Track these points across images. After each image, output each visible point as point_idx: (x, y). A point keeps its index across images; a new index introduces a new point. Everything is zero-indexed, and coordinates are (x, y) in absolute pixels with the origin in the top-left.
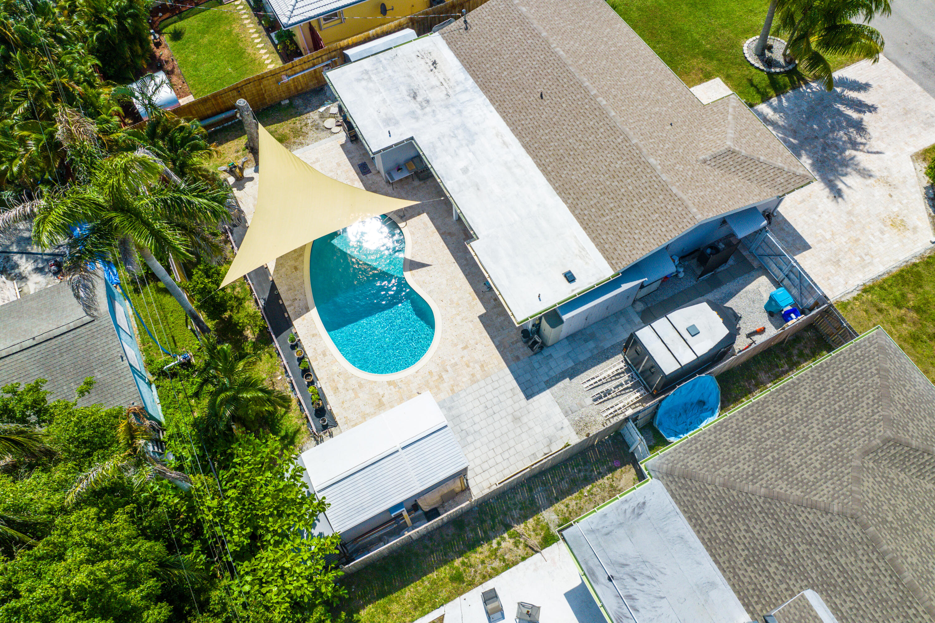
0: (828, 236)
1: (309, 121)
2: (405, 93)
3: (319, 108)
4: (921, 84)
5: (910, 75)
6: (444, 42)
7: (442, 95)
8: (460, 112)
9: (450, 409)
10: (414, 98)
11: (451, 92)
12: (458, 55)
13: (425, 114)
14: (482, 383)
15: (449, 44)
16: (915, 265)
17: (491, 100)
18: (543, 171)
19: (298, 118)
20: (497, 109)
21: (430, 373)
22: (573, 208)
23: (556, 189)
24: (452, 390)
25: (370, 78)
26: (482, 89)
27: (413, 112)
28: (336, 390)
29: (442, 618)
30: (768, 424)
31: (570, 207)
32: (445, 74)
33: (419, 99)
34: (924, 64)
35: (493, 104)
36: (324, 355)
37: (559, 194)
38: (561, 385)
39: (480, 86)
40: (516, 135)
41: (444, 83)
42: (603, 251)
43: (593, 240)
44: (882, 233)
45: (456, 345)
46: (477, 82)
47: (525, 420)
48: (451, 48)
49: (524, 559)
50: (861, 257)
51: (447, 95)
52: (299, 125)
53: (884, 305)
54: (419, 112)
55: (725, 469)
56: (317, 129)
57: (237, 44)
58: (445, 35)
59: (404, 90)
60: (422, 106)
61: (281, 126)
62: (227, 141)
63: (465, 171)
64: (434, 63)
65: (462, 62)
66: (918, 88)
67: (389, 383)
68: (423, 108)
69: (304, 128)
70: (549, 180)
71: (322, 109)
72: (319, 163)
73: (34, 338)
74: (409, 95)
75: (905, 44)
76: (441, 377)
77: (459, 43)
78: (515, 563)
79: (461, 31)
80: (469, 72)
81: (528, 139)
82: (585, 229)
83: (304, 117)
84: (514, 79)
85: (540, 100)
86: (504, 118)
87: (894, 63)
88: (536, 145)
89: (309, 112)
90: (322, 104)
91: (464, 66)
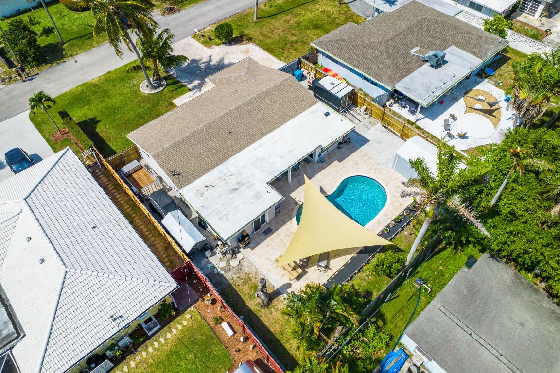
1: (235, 276)
2: (234, 195)
3: (222, 275)
6: (188, 186)
7: (233, 177)
8: (243, 167)
9: (387, 163)
10: (237, 189)
11: (230, 174)
12: (199, 176)
13: (249, 182)
14: (370, 155)
15: (190, 183)
16: (264, 49)
17: (232, 156)
18: (274, 130)
19: (233, 285)
20: (238, 152)
21: (375, 173)
22: (292, 117)
23: (283, 124)
24: (379, 164)
25: (225, 215)
26: (225, 161)
27: (248, 187)
28: (401, 205)
29: (462, 151)
31: (292, 118)
32: (215, 180)
33: (237, 187)
35: (235, 154)
36: (387, 215)
37: (285, 122)
38: (358, 132)
39: (222, 162)
40: (254, 142)
41: (223, 178)
42: (310, 106)
43: (306, 109)
45: (358, 167)
46: (219, 164)
47: (378, 140)
48: (193, 181)
49: (429, 133)
51: (231, 175)
52: (240, 282)
54: (247, 185)
55: (384, 70)
56: (241, 269)
57: (162, 361)
58: (182, 186)
59: (230, 196)
60: (242, 185)
61: (243, 293)
62: (263, 325)
63: (282, 157)
64: (207, 187)
65: (204, 174)
67: (387, 186)
68: (244, 184)
69: (241, 278)
70: (279, 127)
71: (222, 272)
72: (270, 258)
74: (236, 192)
76: (375, 169)
77: (190, 177)
78: (431, 135)
79: (180, 177)
80: (212, 169)
81: (256, 137)
82: (301, 113)
83: (231, 282)
84: (218, 146)
85: (232, 133)
86: (244, 149)
88: (259, 133)
89: (227, 280)
90: (219, 274)
91: (208, 172)
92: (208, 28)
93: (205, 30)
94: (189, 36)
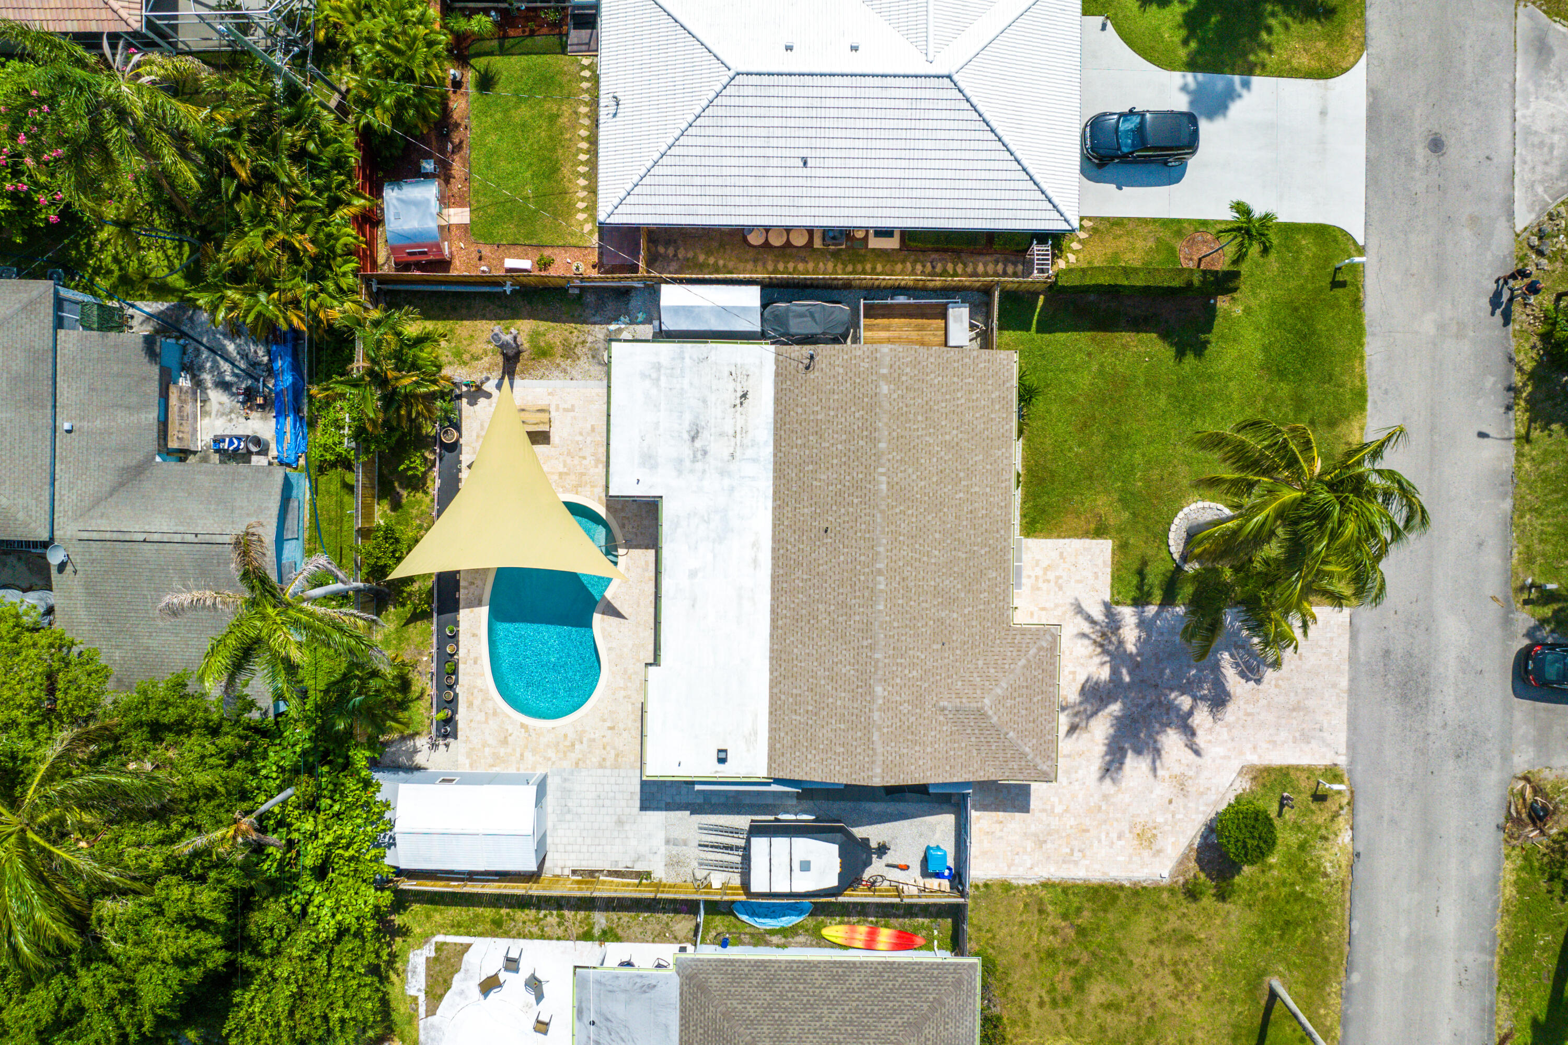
0: (1059, 809)
1: (590, 339)
2: (686, 426)
3: (610, 323)
4: (1352, 680)
5: (1353, 659)
6: (773, 368)
7: (726, 453)
8: (732, 489)
9: (565, 780)
10: (693, 439)
11: (737, 455)
12: (777, 401)
13: (692, 471)
14: (608, 772)
15: (777, 374)
16: (1121, 887)
17: (775, 493)
18: (772, 620)
19: (578, 326)
20: (774, 509)
21: (566, 736)
22: (774, 683)
23: (772, 650)
24: (577, 764)
25: (658, 379)
26: (775, 471)
27: (681, 461)
28: (470, 705)
29: (469, 945)
30: (801, 987)
31: (771, 681)
32: (746, 421)
33: (698, 444)
34: (1387, 653)
35: (774, 500)
36: (475, 663)
37: (771, 658)
38: (679, 814)
39: (775, 463)
40: (773, 558)
41: (738, 436)
42: (772, 748)
43: (771, 730)
44: (1120, 837)
45: (604, 721)
46: (775, 455)
47: (627, 827)
48: (776, 384)
49: (559, 939)
50: (1072, 850)
51: (732, 455)
52: (575, 339)
53: (1050, 908)
54: (687, 463)
55: (735, 1002)
56: (593, 357)
58: (781, 358)
59: (688, 418)
60: (695, 457)
61: (554, 329)
62: (484, 317)
63: (693, 574)
64: (744, 396)
65: (776, 413)
66: (1344, 683)
67: (523, 726)
68: (695, 460)
69: (579, 346)
70: (772, 636)
71: (613, 327)
72: (571, 414)
73: (196, 535)
74: (689, 432)
75: (1392, 612)
76: (573, 745)
77: (788, 383)
78: (550, 938)
79: (801, 366)
80: (775, 435)
81: (781, 572)
82: (771, 713)
83: (586, 327)
84: (815, 483)
85: (822, 532)
86: (774, 526)
87: (1351, 632)
88: (785, 585)
89: (594, 323)
90: (616, 319)
91: (776, 422)
92: (1345, 837)
93: (1342, 823)
94: (1352, 762)
